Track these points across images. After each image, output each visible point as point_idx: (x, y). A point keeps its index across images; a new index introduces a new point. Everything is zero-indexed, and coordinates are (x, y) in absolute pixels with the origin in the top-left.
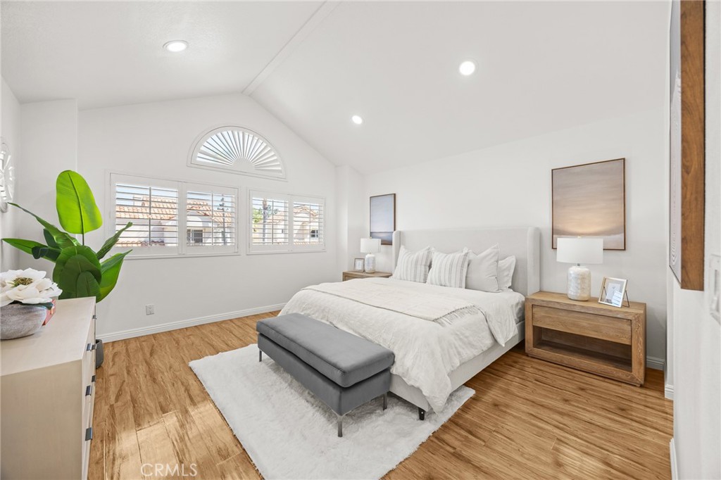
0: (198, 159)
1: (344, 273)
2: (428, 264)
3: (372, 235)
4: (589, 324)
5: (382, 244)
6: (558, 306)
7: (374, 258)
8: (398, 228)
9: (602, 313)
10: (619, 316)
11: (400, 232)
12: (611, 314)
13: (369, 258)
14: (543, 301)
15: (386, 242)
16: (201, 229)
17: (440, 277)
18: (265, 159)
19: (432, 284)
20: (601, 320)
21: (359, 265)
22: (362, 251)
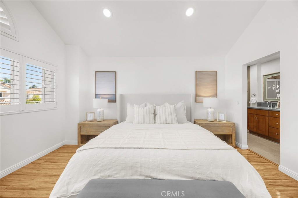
2: (153, 112)
3: (97, 96)
4: (221, 130)
6: (211, 125)
9: (225, 125)
10: (229, 125)
12: (227, 125)
13: (100, 112)
14: (206, 124)
17: (166, 119)
19: (161, 123)
20: (224, 127)
21: (90, 116)
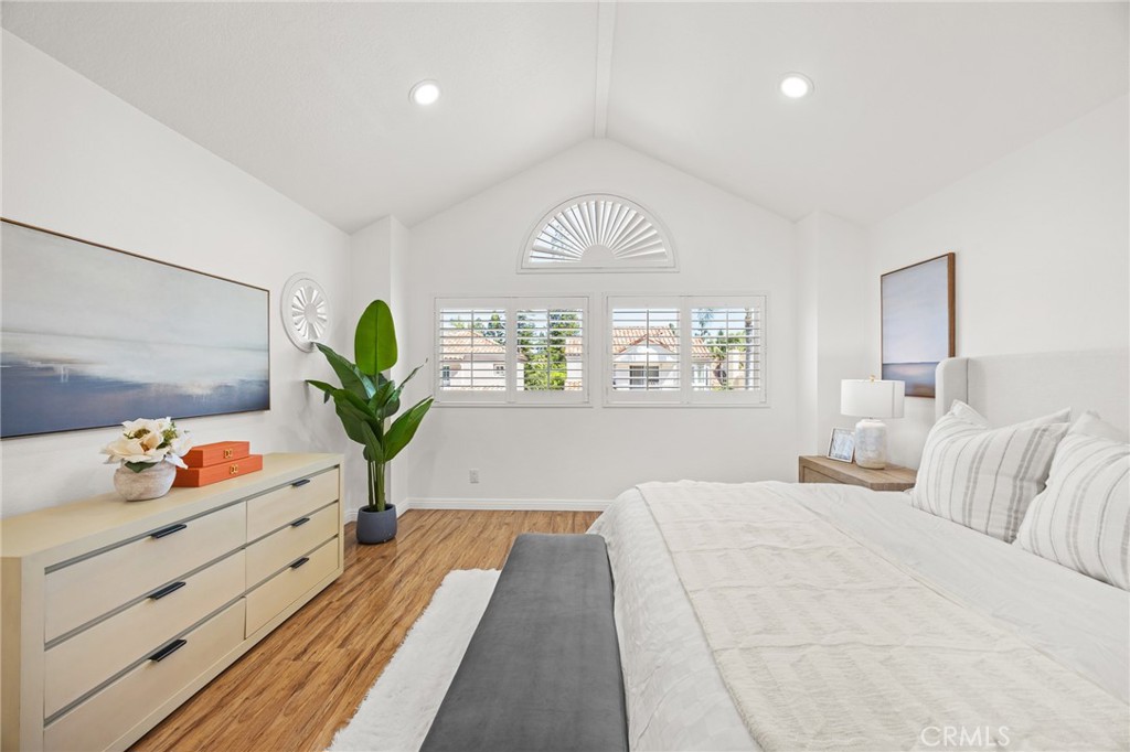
0: (533, 260)
1: (801, 460)
5: (906, 395)
7: (882, 431)
8: (964, 351)
11: (967, 361)
13: (864, 430)
15: (922, 391)
16: (656, 365)
17: (1071, 535)
18: (632, 240)
19: (1036, 552)
21: (843, 443)
22: (843, 412)
